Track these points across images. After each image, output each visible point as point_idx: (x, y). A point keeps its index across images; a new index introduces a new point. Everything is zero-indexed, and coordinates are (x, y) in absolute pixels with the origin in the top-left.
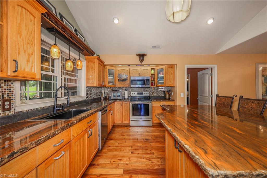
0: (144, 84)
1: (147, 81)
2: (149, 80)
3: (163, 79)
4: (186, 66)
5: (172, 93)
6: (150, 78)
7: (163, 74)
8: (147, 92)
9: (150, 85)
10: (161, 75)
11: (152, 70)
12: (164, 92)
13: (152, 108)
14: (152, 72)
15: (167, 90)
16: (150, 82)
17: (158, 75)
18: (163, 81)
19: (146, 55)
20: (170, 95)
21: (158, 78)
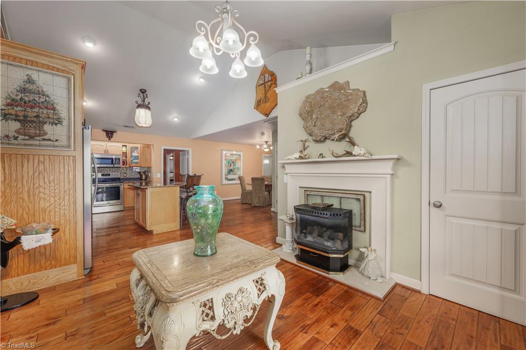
0: (112, 164)
1: (117, 160)
2: (119, 159)
3: (138, 158)
4: (163, 147)
5: (150, 174)
6: (120, 157)
7: (138, 153)
8: (116, 173)
9: (121, 165)
10: (135, 154)
11: (124, 147)
12: (140, 173)
13: (124, 190)
14: (124, 149)
15: (143, 171)
16: (121, 161)
17: (131, 153)
18: (138, 161)
19: (115, 132)
20: (147, 177)
21: (132, 156)
